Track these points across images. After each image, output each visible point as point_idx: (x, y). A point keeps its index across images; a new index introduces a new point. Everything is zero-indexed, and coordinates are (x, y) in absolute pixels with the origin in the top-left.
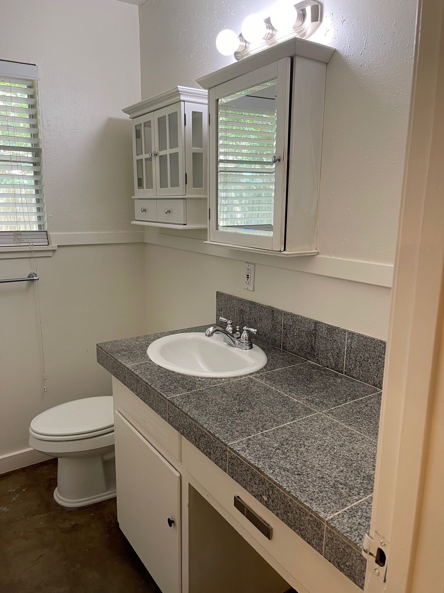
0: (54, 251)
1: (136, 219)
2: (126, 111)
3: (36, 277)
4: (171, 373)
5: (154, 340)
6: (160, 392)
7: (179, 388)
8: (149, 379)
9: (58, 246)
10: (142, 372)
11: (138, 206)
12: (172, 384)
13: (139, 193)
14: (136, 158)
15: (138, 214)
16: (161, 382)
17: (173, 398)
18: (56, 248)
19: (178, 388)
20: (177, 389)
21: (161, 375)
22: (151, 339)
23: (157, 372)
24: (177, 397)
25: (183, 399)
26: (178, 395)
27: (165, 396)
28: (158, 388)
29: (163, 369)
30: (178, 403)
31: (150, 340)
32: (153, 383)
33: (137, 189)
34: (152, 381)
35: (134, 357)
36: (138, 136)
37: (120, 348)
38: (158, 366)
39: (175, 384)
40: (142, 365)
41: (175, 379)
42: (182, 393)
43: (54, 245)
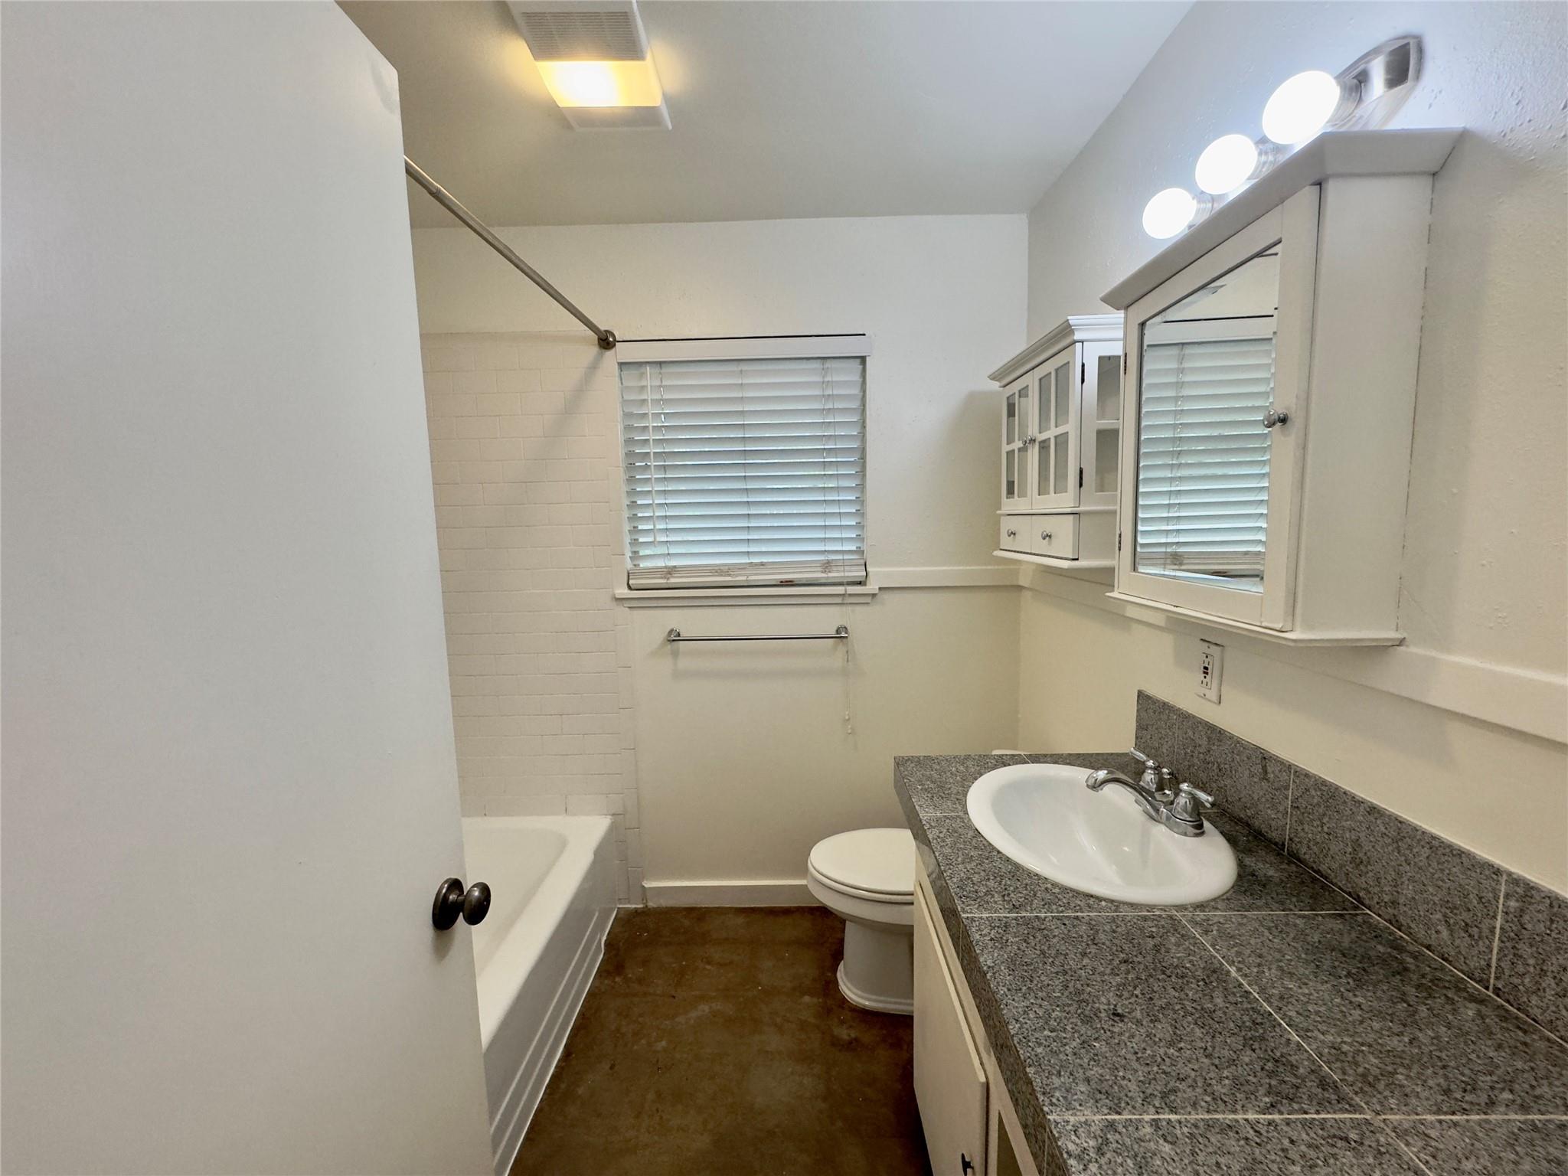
0: (874, 595)
1: (1001, 548)
2: (994, 377)
3: (846, 633)
4: (995, 853)
5: (995, 768)
6: (953, 894)
7: (996, 895)
8: (946, 857)
9: (880, 589)
10: (941, 835)
11: (1007, 525)
12: (984, 883)
13: (1009, 505)
14: (1006, 448)
15: (1006, 541)
16: (965, 870)
17: (973, 920)
18: (877, 592)
19: (993, 896)
20: (990, 896)
21: (972, 854)
22: (990, 764)
23: (968, 843)
24: (981, 918)
25: (991, 930)
26: (985, 915)
27: (959, 909)
28: (954, 883)
29: (982, 839)
30: (978, 937)
31: (986, 766)
32: (950, 869)
33: (1005, 499)
34: (951, 862)
35: (942, 798)
36: (1011, 413)
37: (928, 773)
38: (976, 829)
39: (991, 884)
40: (947, 821)
41: (997, 871)
42: (995, 913)
43: (872, 587)
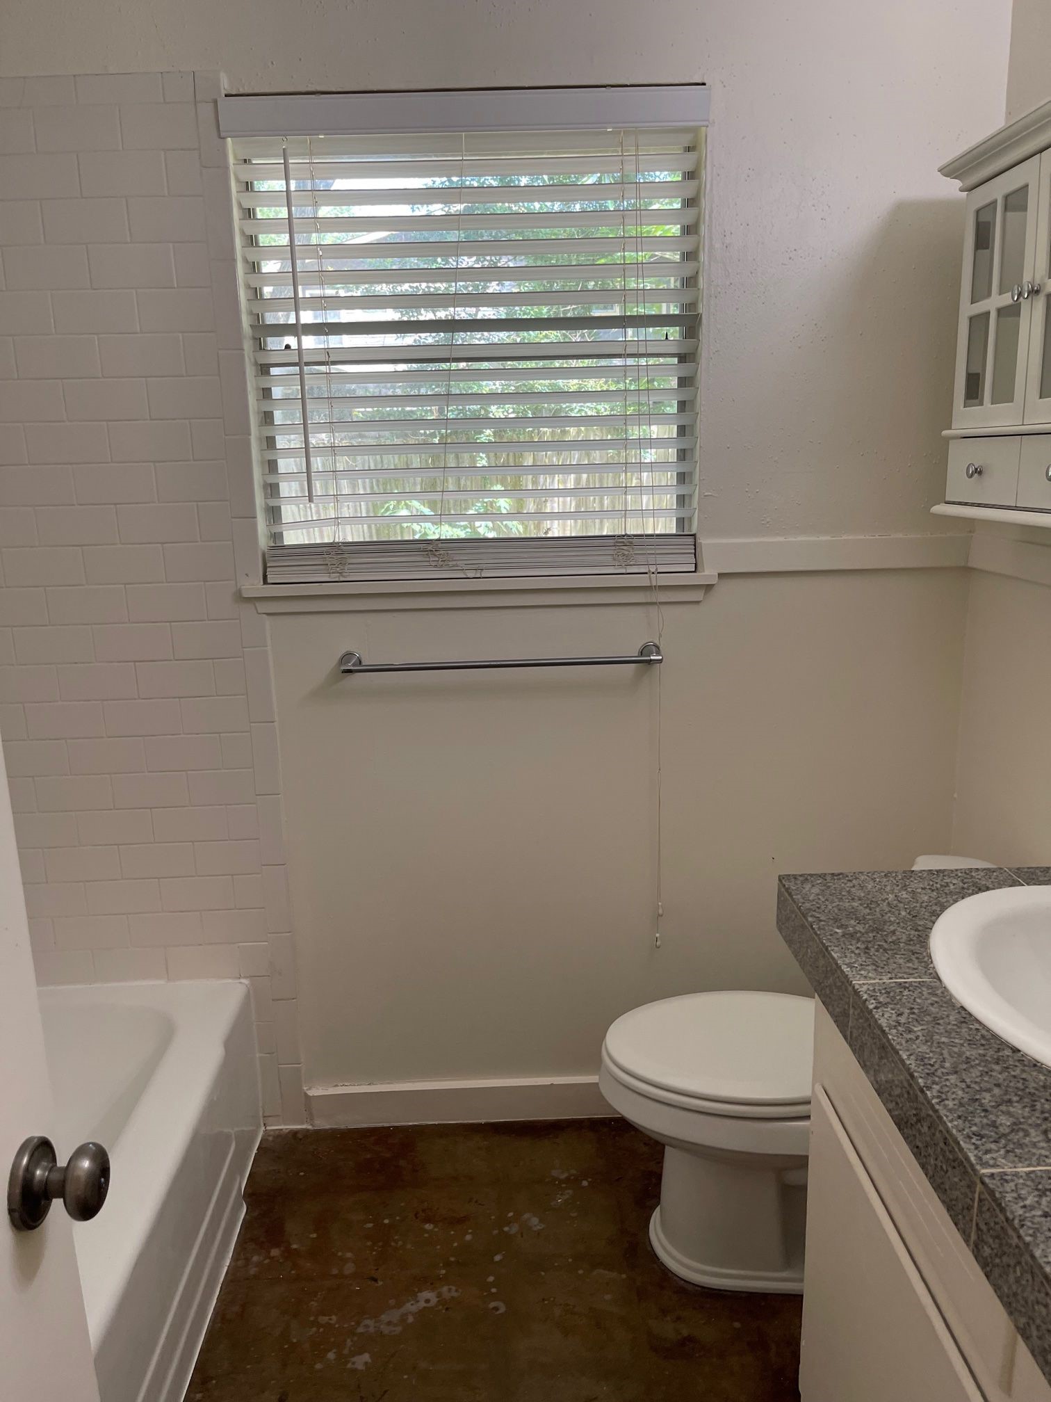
0: (709, 588)
1: (946, 500)
2: (951, 171)
3: (658, 653)
4: (1008, 1052)
5: (963, 894)
6: (954, 1131)
7: (1032, 1132)
8: (921, 1059)
9: (721, 575)
10: (903, 1020)
11: (959, 458)
12: (1003, 1108)
13: (967, 419)
14: (968, 309)
15: (958, 484)
16: (963, 1086)
17: (1003, 1178)
18: (714, 581)
19: (1027, 1134)
20: (1021, 1134)
21: (968, 1054)
22: (952, 887)
23: (953, 1034)
24: (1016, 1175)
25: (1040, 1196)
26: (1023, 1170)
27: (973, 1159)
28: (950, 1111)
29: (977, 1026)
30: (1021, 1212)
31: (946, 890)
32: (934, 1083)
33: (962, 407)
34: (933, 1069)
35: (885, 950)
36: (983, 239)
37: (847, 905)
38: (962, 1007)
39: (1017, 1109)
40: (906, 993)
41: (1020, 1085)
42: (1039, 1165)
43: (709, 573)
